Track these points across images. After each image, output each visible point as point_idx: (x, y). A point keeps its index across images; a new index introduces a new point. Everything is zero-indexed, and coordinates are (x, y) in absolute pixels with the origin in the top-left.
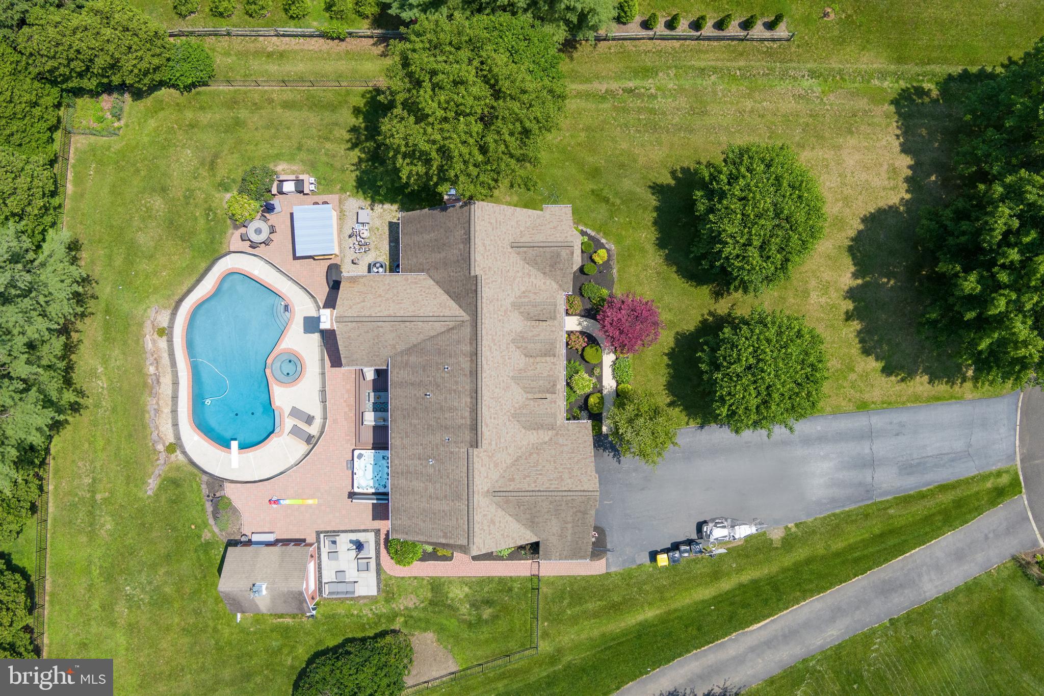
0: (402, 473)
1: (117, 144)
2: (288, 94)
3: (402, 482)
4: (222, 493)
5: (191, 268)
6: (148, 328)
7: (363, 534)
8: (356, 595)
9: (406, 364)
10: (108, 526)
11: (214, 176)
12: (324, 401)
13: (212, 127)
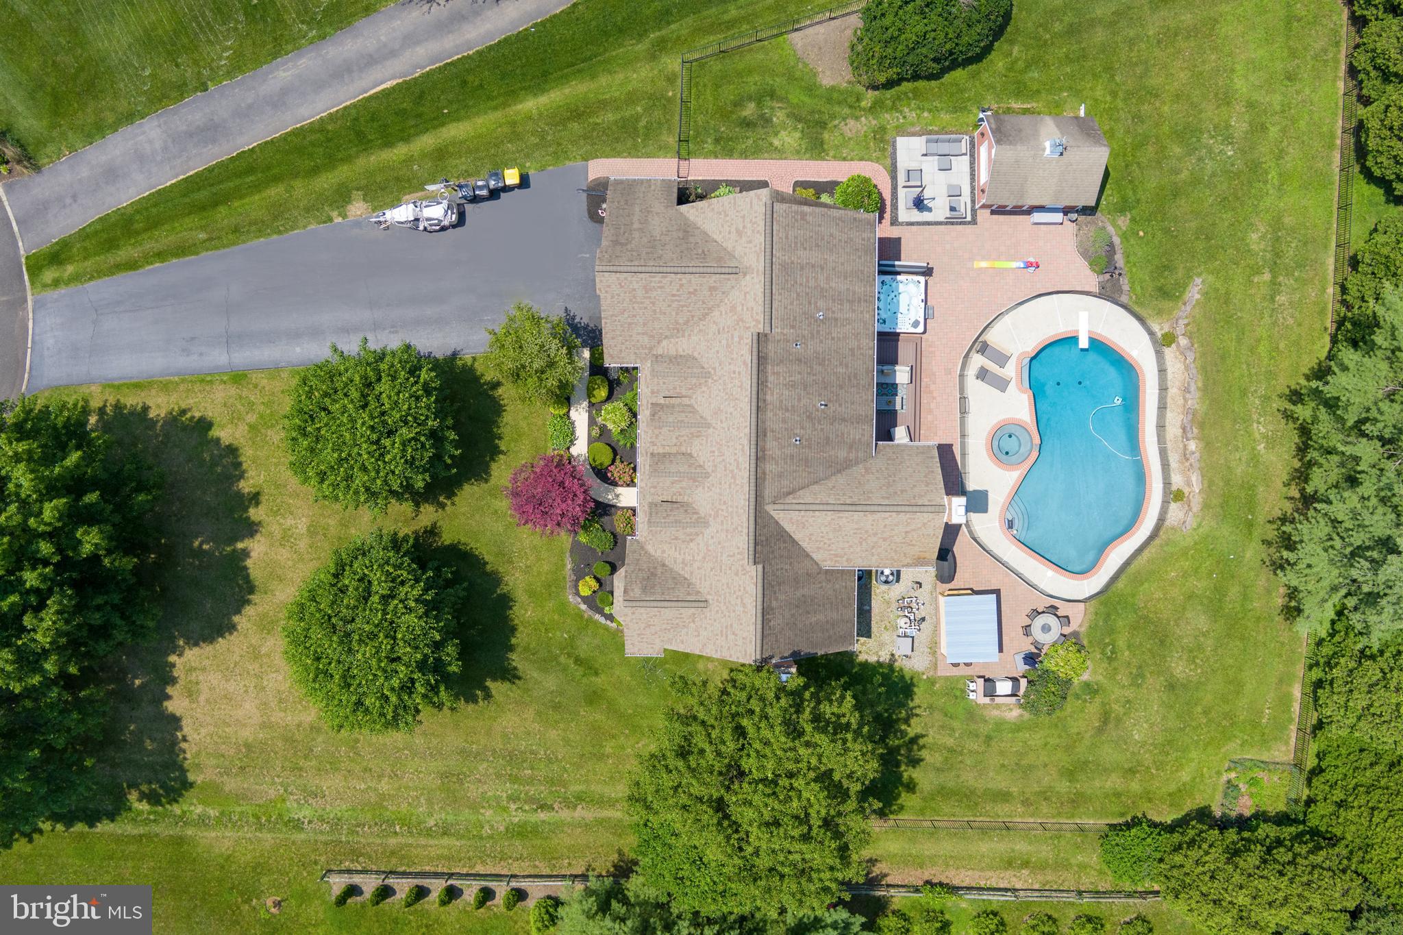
0: (859, 301)
1: (1233, 749)
2: (1002, 811)
3: (859, 289)
4: (1101, 278)
5: (1138, 580)
6: (1196, 502)
7: (913, 220)
8: (924, 138)
9: (851, 447)
10: (1254, 236)
11: (1103, 704)
12: (963, 399)
13: (1105, 770)
